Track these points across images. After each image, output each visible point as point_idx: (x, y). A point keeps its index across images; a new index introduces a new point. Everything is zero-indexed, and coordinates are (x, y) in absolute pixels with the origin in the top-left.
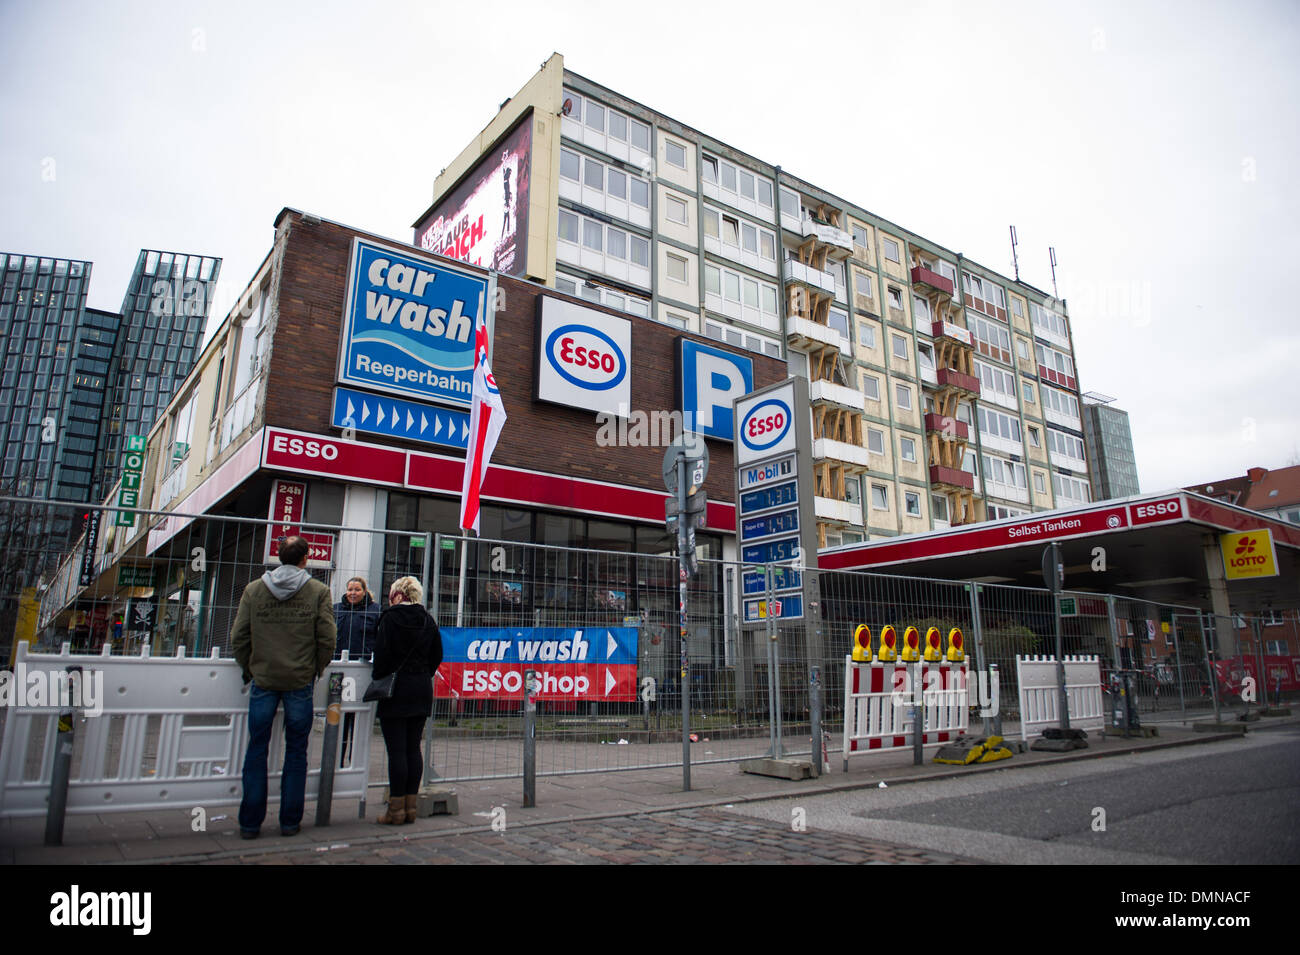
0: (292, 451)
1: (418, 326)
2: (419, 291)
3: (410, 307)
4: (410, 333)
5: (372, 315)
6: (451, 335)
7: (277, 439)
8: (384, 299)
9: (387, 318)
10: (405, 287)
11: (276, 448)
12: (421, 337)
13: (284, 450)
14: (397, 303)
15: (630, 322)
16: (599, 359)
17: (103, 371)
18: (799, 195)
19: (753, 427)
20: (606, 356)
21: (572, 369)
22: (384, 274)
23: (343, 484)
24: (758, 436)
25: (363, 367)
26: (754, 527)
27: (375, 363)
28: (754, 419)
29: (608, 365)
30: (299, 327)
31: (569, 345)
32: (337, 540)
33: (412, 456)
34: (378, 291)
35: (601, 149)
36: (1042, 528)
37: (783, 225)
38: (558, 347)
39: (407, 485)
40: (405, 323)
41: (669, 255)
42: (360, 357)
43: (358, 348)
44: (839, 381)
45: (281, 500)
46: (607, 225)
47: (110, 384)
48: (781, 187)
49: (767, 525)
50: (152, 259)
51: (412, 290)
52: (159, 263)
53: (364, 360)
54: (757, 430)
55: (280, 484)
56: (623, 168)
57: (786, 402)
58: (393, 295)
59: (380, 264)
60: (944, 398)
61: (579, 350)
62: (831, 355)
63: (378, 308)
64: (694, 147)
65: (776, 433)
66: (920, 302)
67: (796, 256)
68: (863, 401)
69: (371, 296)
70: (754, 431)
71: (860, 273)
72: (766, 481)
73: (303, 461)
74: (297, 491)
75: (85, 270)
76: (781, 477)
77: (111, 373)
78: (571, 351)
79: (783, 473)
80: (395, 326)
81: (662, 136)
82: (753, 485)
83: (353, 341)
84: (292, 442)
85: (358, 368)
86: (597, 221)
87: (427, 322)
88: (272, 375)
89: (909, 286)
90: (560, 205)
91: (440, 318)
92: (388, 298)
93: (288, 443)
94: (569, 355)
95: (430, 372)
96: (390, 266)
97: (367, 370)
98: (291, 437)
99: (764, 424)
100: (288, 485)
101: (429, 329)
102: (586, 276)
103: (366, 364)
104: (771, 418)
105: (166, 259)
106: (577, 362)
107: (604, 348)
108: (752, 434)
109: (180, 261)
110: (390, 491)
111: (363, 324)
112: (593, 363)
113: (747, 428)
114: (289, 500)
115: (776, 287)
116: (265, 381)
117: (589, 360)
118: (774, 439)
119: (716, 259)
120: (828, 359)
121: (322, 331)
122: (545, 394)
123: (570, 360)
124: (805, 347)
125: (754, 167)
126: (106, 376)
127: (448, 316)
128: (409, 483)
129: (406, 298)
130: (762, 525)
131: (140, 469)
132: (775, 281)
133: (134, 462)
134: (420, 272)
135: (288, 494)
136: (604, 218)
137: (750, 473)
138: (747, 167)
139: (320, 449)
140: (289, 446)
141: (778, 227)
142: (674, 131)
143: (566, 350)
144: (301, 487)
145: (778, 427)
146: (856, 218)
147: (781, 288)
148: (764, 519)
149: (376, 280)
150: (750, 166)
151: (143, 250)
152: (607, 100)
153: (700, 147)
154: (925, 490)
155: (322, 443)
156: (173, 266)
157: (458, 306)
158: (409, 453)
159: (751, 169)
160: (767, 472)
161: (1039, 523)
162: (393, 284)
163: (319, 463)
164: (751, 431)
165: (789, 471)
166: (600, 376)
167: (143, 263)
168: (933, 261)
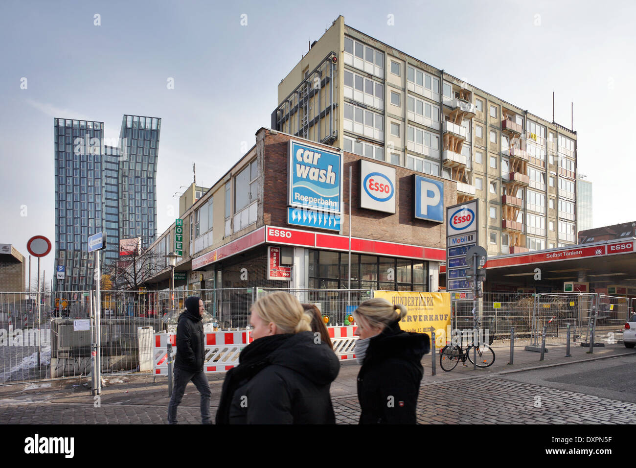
0: (275, 235)
1: (315, 178)
2: (315, 163)
3: (313, 170)
4: (313, 182)
5: (299, 175)
6: (328, 182)
7: (270, 230)
8: (303, 167)
9: (304, 176)
10: (310, 161)
11: (270, 234)
12: (317, 183)
13: (273, 235)
14: (308, 168)
15: (395, 169)
16: (384, 187)
17: (116, 176)
18: (451, 85)
19: (455, 220)
20: (386, 186)
21: (373, 193)
22: (302, 156)
23: (292, 247)
24: (458, 224)
25: (297, 198)
26: (454, 262)
27: (301, 196)
28: (457, 217)
29: (387, 190)
30: (272, 182)
31: (372, 182)
32: (292, 269)
33: (317, 235)
34: (300, 164)
35: (361, 68)
36: (563, 254)
37: (444, 102)
38: (368, 183)
39: (316, 247)
40: (311, 177)
41: (392, 123)
42: (296, 194)
43: (295, 190)
44: (464, 181)
45: (272, 253)
46: (365, 110)
47: (120, 182)
48: (444, 82)
49: (460, 262)
50: (129, 119)
51: (313, 162)
52: (133, 121)
53: (297, 195)
54: (457, 221)
55: (271, 248)
56: (371, 78)
57: (473, 210)
58: (306, 165)
59: (300, 151)
60: (512, 186)
61: (377, 184)
62: (463, 169)
63: (301, 171)
64: (403, 62)
65: (467, 223)
66: (505, 138)
67: (447, 118)
68: (475, 190)
69: (298, 166)
70: (456, 222)
71: (478, 125)
72: (460, 243)
73: (279, 239)
74: (277, 251)
75: (101, 126)
76: (468, 242)
77: (120, 177)
78: (373, 185)
79: (469, 240)
80: (307, 179)
81: (389, 59)
82: (454, 245)
83: (293, 187)
84: (276, 231)
85: (296, 198)
86: (361, 108)
87: (319, 176)
88: (265, 203)
89: (500, 130)
90: (344, 101)
91: (324, 174)
92: (304, 166)
93: (274, 232)
94: (372, 187)
95: (321, 198)
96: (304, 152)
97: (299, 199)
98: (275, 229)
99: (461, 219)
100: (274, 248)
101: (320, 180)
102: (356, 137)
103: (298, 197)
104: (465, 216)
105: (136, 119)
106: (375, 190)
107: (385, 182)
108: (455, 223)
109: (142, 120)
110: (310, 249)
111: (296, 179)
112: (381, 189)
113: (453, 220)
114: (275, 254)
115: (438, 136)
116: (262, 206)
117: (380, 188)
118: (466, 225)
119: (413, 124)
120: (461, 171)
121: (281, 183)
122: (364, 205)
123: (372, 189)
124: (450, 166)
125: (431, 72)
126: (117, 178)
127: (326, 173)
128: (317, 246)
129: (311, 166)
130: (458, 261)
131: (181, 233)
132: (438, 132)
133: (179, 230)
134: (315, 153)
135: (274, 252)
136: (363, 106)
137: (453, 240)
138: (428, 72)
139: (285, 234)
140: (274, 233)
141: (441, 104)
142: (395, 55)
143: (371, 184)
144: (278, 249)
145: (468, 220)
146: (479, 96)
147: (441, 137)
148: (460, 259)
149: (300, 159)
150: (429, 71)
151: (125, 115)
152: (364, 41)
153: (407, 63)
154: (499, 231)
155: (286, 231)
156: (139, 123)
157: (330, 167)
158: (316, 233)
159: (430, 73)
160: (461, 239)
161: (562, 252)
162: (306, 161)
163: (285, 239)
164: (455, 221)
165: (472, 240)
166: (384, 195)
167: (125, 122)
168: (512, 115)
